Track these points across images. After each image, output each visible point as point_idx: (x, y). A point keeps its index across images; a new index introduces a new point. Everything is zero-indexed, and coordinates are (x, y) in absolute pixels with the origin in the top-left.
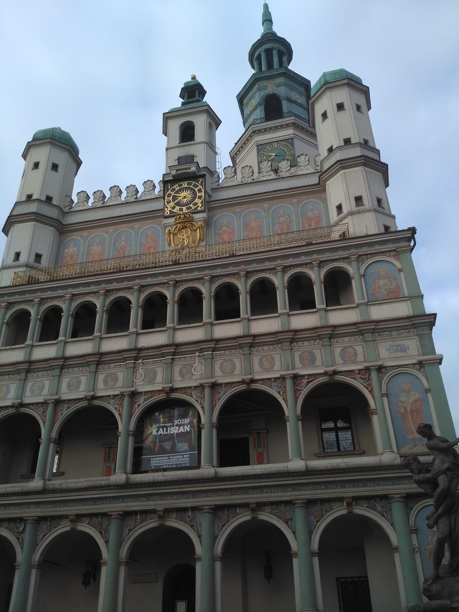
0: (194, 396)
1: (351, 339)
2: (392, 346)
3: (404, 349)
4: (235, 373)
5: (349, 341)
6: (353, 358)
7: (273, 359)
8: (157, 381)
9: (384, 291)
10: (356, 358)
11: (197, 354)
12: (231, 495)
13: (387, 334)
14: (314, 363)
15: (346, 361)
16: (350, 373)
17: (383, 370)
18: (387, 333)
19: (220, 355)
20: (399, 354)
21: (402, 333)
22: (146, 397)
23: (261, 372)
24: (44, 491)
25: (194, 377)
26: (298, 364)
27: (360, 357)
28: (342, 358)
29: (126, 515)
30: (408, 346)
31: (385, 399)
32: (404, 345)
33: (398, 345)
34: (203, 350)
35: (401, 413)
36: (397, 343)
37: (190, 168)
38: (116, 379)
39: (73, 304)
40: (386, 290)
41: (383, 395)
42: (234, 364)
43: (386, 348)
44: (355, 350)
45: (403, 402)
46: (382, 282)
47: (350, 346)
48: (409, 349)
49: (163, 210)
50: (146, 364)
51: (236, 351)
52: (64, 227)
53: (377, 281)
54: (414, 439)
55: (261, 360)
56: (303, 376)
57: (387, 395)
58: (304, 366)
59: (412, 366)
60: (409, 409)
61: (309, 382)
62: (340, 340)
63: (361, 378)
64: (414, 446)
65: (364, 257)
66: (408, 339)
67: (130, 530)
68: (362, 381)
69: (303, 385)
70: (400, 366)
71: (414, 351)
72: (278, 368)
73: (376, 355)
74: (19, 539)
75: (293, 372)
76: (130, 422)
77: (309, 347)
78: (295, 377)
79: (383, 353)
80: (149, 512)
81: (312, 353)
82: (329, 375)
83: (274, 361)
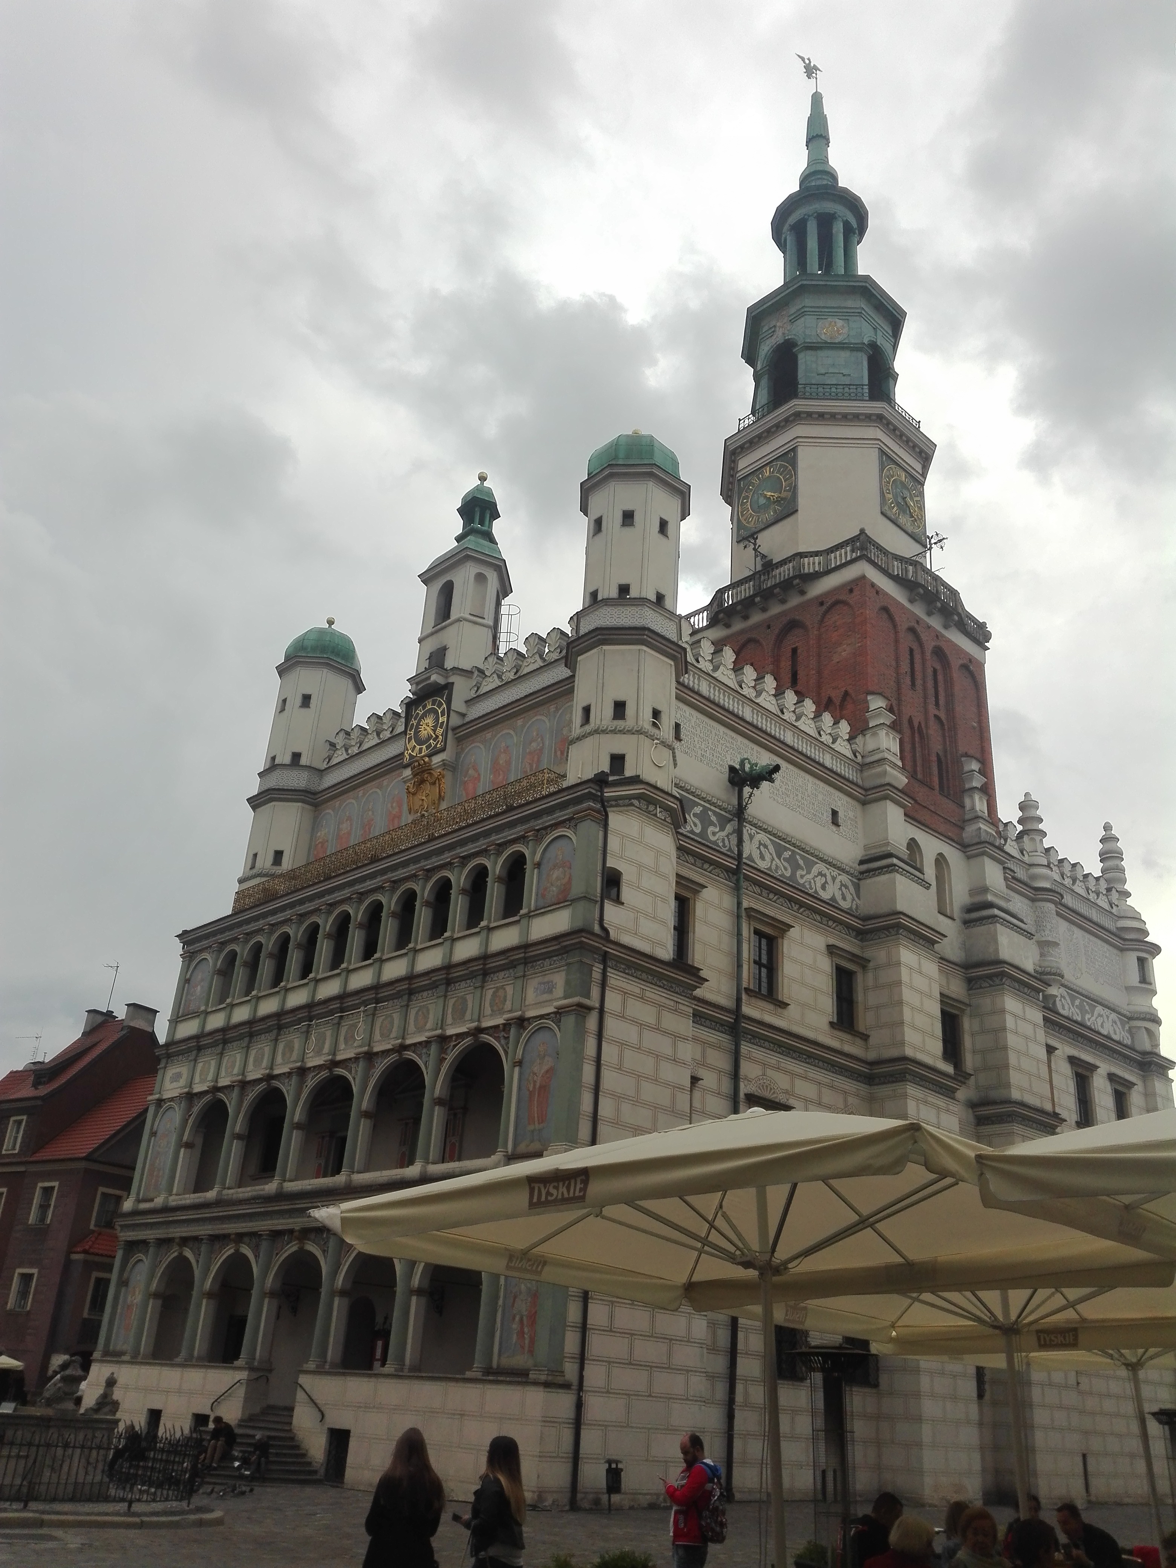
0: (353, 1072)
1: (505, 976)
2: (541, 984)
3: (550, 988)
4: (391, 1036)
5: (503, 978)
6: (501, 1007)
7: (428, 1011)
8: (324, 1052)
9: (555, 890)
10: (504, 1006)
11: (362, 1009)
13: (539, 965)
14: (464, 1017)
15: (494, 1011)
16: (496, 1027)
17: (526, 1023)
18: (539, 962)
19: (383, 1008)
20: (546, 997)
21: (555, 961)
22: (313, 1074)
23: (414, 1033)
24: (218, 1203)
25: (355, 1045)
26: (449, 1020)
27: (508, 1005)
28: (490, 1007)
29: (276, 1235)
30: (556, 984)
31: (517, 1069)
32: (552, 981)
33: (547, 982)
34: (367, 1003)
35: (529, 1090)
36: (546, 979)
37: (429, 678)
38: (291, 1050)
39: (272, 938)
40: (556, 887)
41: (515, 1064)
42: (393, 1021)
43: (534, 988)
44: (506, 992)
45: (535, 1074)
46: (556, 874)
47: (502, 987)
48: (556, 988)
49: (403, 754)
50: (317, 1026)
51: (399, 1000)
52: (317, 796)
53: (551, 873)
54: (533, 1131)
55: (417, 1013)
56: (451, 1036)
57: (520, 1063)
58: (454, 1022)
59: (554, 1015)
60: (537, 1087)
61: (455, 1046)
62: (495, 977)
63: (504, 1037)
64: (531, 1142)
65: (544, 832)
66: (558, 972)
67: (277, 1254)
68: (503, 1041)
69: (449, 1051)
70: (542, 1017)
71: (559, 991)
72: (429, 1025)
73: (523, 999)
74: (198, 1261)
75: (439, 1032)
76: (296, 1112)
77: (465, 991)
78: (443, 1040)
79: (531, 996)
80: (291, 1231)
81: (465, 1001)
82: (473, 1035)
83: (428, 1013)
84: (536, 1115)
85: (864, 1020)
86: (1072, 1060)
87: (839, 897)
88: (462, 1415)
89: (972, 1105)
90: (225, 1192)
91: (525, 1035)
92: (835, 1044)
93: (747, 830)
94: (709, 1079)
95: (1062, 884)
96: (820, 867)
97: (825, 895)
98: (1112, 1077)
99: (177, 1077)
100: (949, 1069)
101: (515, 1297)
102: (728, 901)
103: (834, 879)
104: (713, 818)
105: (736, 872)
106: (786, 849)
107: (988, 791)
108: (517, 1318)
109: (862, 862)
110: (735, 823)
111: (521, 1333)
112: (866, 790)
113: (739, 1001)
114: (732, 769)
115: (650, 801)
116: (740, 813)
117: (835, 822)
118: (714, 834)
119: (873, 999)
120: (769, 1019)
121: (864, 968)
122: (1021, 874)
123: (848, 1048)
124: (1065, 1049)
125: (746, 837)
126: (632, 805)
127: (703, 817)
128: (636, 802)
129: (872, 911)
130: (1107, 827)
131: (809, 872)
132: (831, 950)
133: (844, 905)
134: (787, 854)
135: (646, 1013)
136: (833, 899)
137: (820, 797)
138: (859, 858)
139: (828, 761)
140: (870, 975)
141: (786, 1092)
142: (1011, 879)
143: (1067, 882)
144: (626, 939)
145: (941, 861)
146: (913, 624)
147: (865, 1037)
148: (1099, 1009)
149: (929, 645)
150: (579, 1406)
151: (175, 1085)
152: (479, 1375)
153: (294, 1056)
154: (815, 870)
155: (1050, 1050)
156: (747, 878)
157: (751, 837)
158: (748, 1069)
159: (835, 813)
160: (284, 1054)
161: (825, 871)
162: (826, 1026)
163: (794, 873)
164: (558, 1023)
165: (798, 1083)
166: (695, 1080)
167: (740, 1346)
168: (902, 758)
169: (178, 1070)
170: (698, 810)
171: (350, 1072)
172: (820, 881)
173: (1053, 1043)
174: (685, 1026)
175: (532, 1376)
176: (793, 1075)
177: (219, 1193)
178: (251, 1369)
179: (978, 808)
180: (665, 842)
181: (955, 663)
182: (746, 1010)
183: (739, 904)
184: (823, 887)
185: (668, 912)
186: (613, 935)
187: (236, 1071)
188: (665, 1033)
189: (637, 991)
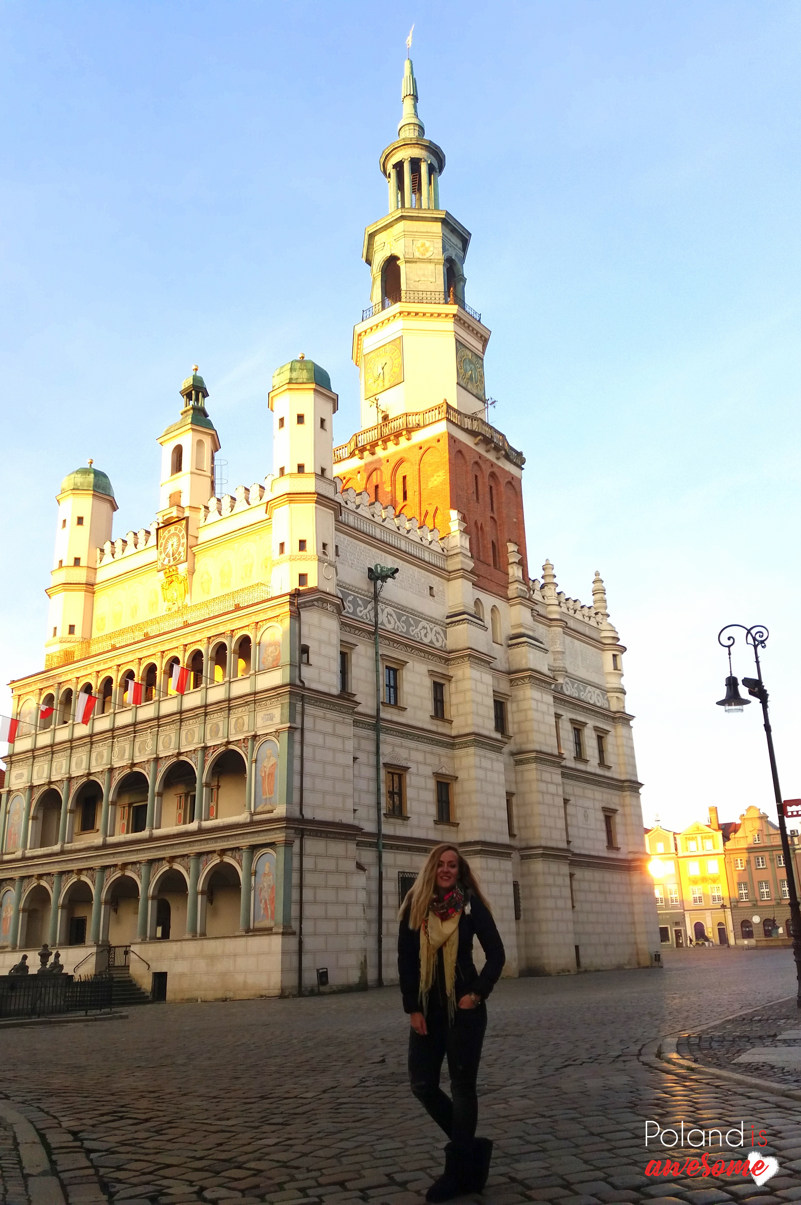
0: (147, 769)
2: (266, 715)
3: (271, 718)
4: (171, 747)
5: (241, 712)
6: (241, 729)
7: (194, 732)
8: (125, 758)
10: (243, 728)
11: (149, 731)
12: (157, 851)
13: (264, 704)
15: (237, 731)
17: (257, 738)
18: (264, 702)
19: (163, 731)
20: (269, 723)
21: (274, 702)
23: (186, 746)
24: (62, 852)
25: (146, 753)
26: (208, 736)
27: (246, 728)
28: (234, 729)
29: (104, 868)
30: (275, 715)
31: (254, 764)
32: (272, 714)
33: (269, 714)
35: (262, 776)
37: (171, 513)
38: (102, 757)
40: (271, 657)
41: (253, 761)
42: (171, 739)
43: (261, 718)
44: (244, 720)
45: (265, 767)
46: (270, 649)
47: (241, 717)
48: (274, 718)
49: (156, 562)
50: (119, 741)
51: (172, 726)
52: (95, 587)
53: (267, 648)
54: (266, 799)
55: (187, 733)
57: (255, 761)
59: (274, 733)
60: (267, 774)
61: (213, 752)
62: (235, 712)
63: (244, 746)
64: (265, 805)
65: (261, 623)
66: (275, 708)
67: (107, 880)
68: (244, 749)
69: (210, 754)
70: (267, 734)
71: (277, 719)
72: (196, 740)
73: (255, 724)
74: (52, 888)
75: (203, 745)
76: (109, 794)
77: (217, 719)
78: (205, 748)
79: (260, 722)
80: (115, 866)
81: (217, 725)
82: (225, 745)
84: (267, 790)
85: (451, 711)
86: (572, 721)
87: (434, 640)
88: (235, 955)
89: (513, 754)
90: (66, 845)
91: (257, 745)
92: (433, 728)
93: (381, 606)
94: (363, 757)
95: (568, 615)
96: (424, 623)
97: (426, 641)
98: (596, 729)
99: (21, 776)
100: (498, 736)
101: (261, 890)
102: (371, 652)
103: (431, 629)
104: (360, 602)
105: (374, 633)
106: (403, 615)
107: (523, 563)
108: (263, 901)
109: (448, 617)
110: (373, 603)
111: (266, 909)
112: (450, 572)
113: (378, 710)
114: (370, 570)
115: (324, 601)
116: (376, 597)
117: (432, 595)
118: (361, 612)
119: (454, 699)
120: (396, 718)
121: (450, 681)
122: (542, 611)
123: (441, 730)
124: (567, 715)
125: (379, 611)
126: (314, 605)
127: (354, 602)
128: (316, 603)
129: (454, 647)
130: (597, 574)
131: (416, 628)
132: (431, 673)
133: (438, 645)
134: (404, 618)
135: (327, 727)
136: (431, 642)
137: (423, 580)
138: (447, 614)
139: (427, 557)
140: (453, 685)
141: (406, 759)
142: (538, 616)
143: (571, 612)
144: (314, 686)
145: (494, 609)
146: (477, 459)
147: (451, 722)
148: (589, 688)
149: (487, 471)
150: (301, 943)
151: (19, 781)
152: (244, 933)
153: (105, 761)
154: (420, 626)
155: (558, 716)
156: (381, 636)
157: (383, 610)
158: (384, 748)
159: (431, 588)
160: (97, 760)
161: (427, 626)
162: (428, 718)
163: (408, 630)
164: (277, 737)
165: (413, 753)
166: (355, 759)
167: (384, 903)
168: (471, 550)
169: (20, 772)
170: (350, 598)
171: (145, 770)
172: (423, 632)
173: (560, 712)
174: (349, 730)
175: (274, 930)
176: (410, 749)
177: (62, 846)
178: (98, 946)
179: (516, 575)
180: (332, 624)
181: (503, 481)
182: (383, 715)
183: (377, 653)
184: (426, 636)
185: (336, 666)
186: (307, 685)
187: (63, 771)
188: (338, 736)
189: (322, 714)
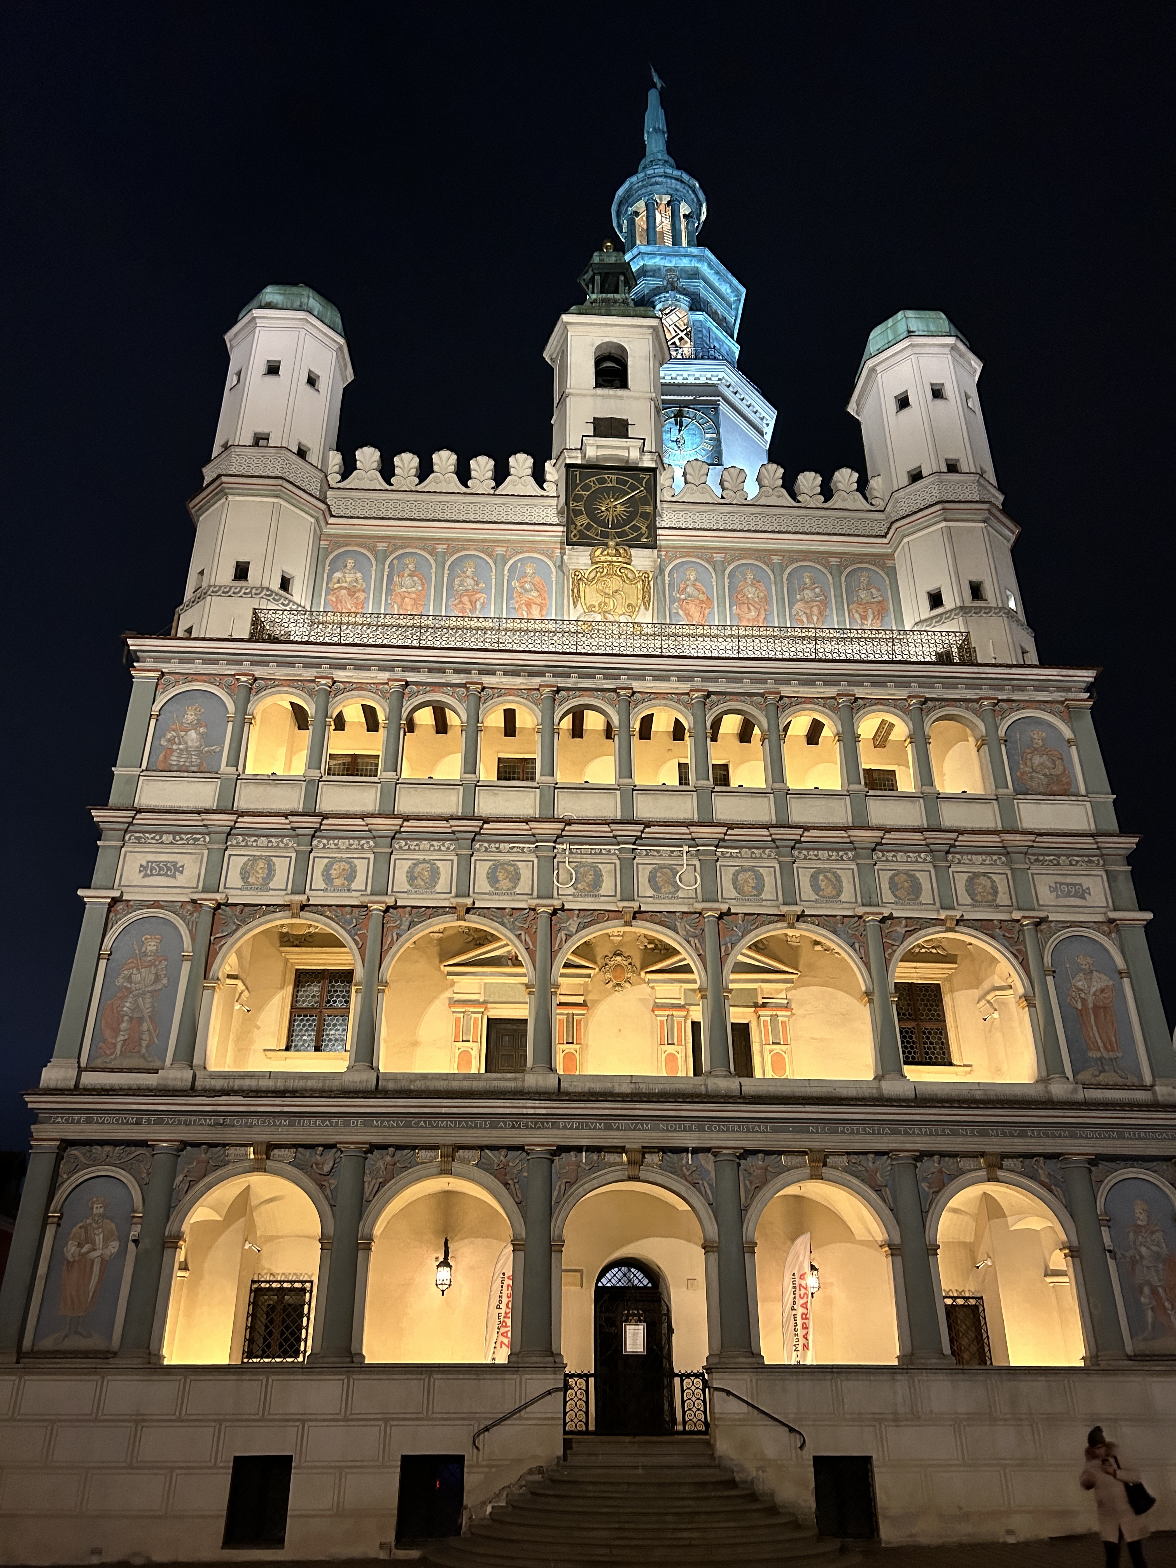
0: (682, 931)
1: (985, 861)
2: (1061, 884)
3: (1078, 892)
5: (982, 864)
6: (990, 897)
8: (602, 892)
9: (1042, 777)
10: (996, 896)
11: (686, 848)
12: (776, 1131)
13: (1051, 861)
14: (918, 898)
15: (977, 901)
16: (986, 923)
17: (1044, 926)
18: (1052, 858)
19: (731, 857)
20: (1073, 901)
21: (1077, 862)
22: (581, 920)
25: (680, 894)
27: (1004, 900)
28: (969, 895)
31: (1050, 979)
32: (1080, 885)
33: (1071, 884)
34: (698, 843)
36: (1069, 880)
40: (1045, 775)
41: (1045, 973)
42: (759, 878)
43: (1050, 887)
44: (993, 882)
45: (1081, 990)
46: (1037, 760)
47: (985, 874)
48: (1089, 894)
50: (577, 853)
51: (764, 852)
52: (332, 521)
53: (1029, 756)
54: (1101, 1059)
56: (897, 919)
57: (1052, 974)
58: (899, 901)
59: (1095, 926)
60: (1091, 1005)
61: (908, 933)
62: (966, 859)
64: (1101, 1072)
68: (1003, 941)
69: (897, 936)
70: (1072, 924)
71: (1100, 899)
73: (1033, 897)
75: (881, 909)
76: (551, 967)
78: (883, 920)
79: (1045, 894)
82: (947, 924)
83: (840, 882)
84: (1099, 1041)
91: (1051, 941)
99: (166, 870)
151: (161, 881)
153: (527, 887)
164: (1109, 935)
171: (674, 931)
